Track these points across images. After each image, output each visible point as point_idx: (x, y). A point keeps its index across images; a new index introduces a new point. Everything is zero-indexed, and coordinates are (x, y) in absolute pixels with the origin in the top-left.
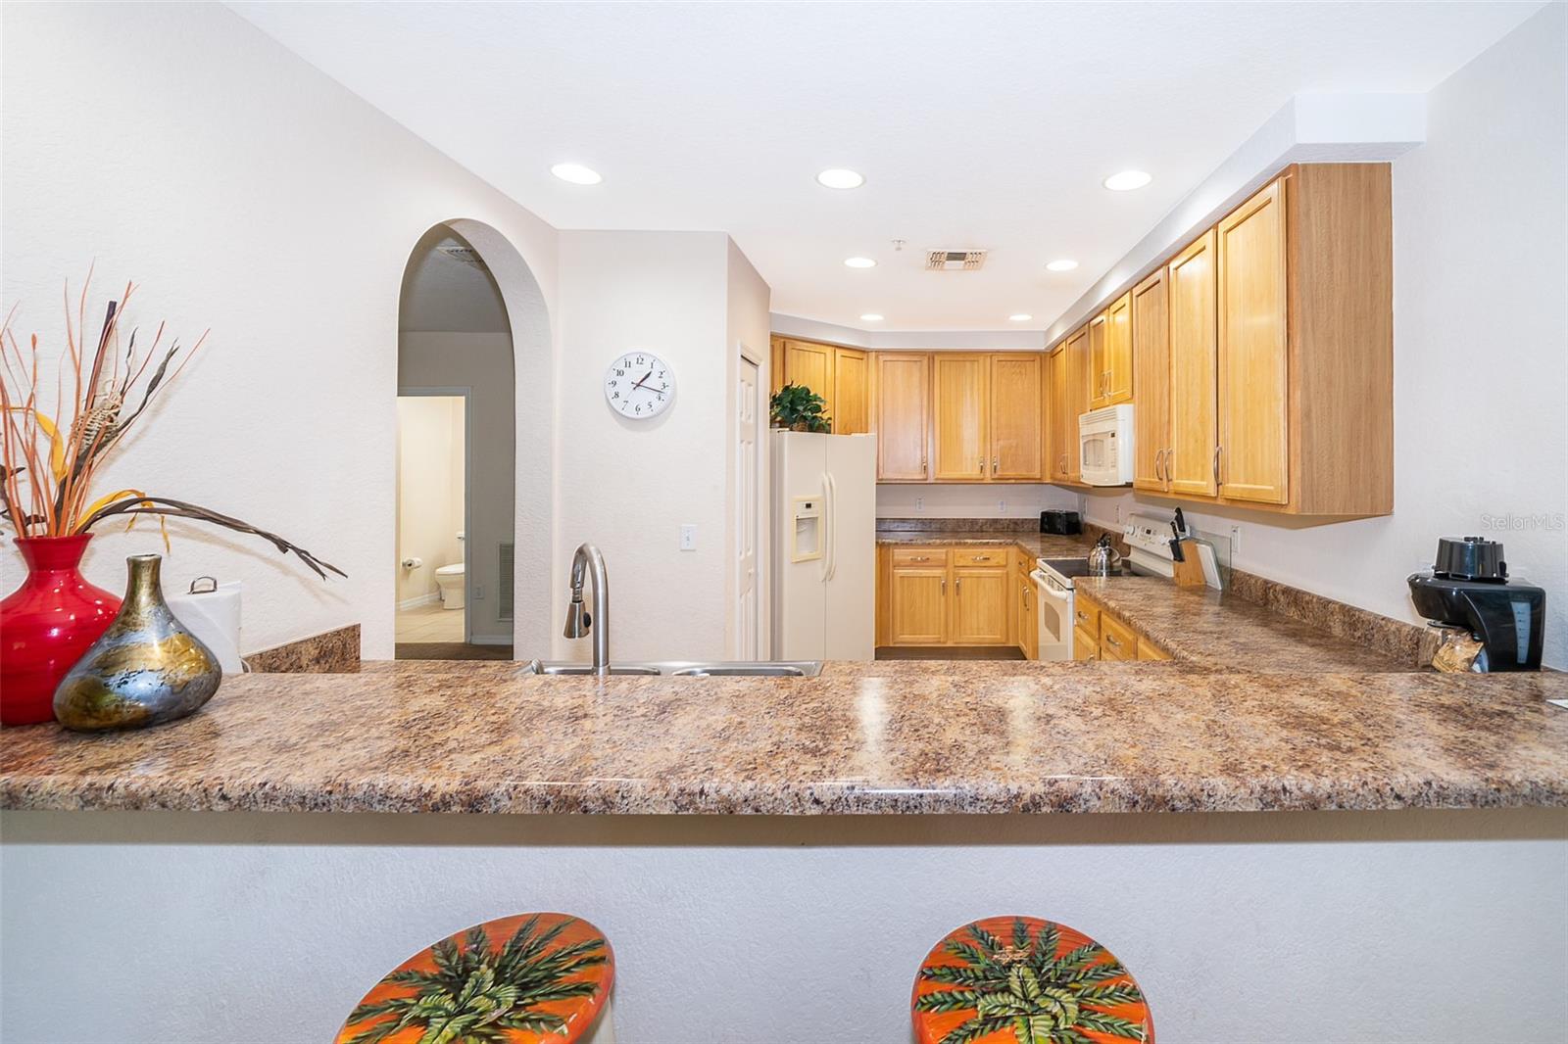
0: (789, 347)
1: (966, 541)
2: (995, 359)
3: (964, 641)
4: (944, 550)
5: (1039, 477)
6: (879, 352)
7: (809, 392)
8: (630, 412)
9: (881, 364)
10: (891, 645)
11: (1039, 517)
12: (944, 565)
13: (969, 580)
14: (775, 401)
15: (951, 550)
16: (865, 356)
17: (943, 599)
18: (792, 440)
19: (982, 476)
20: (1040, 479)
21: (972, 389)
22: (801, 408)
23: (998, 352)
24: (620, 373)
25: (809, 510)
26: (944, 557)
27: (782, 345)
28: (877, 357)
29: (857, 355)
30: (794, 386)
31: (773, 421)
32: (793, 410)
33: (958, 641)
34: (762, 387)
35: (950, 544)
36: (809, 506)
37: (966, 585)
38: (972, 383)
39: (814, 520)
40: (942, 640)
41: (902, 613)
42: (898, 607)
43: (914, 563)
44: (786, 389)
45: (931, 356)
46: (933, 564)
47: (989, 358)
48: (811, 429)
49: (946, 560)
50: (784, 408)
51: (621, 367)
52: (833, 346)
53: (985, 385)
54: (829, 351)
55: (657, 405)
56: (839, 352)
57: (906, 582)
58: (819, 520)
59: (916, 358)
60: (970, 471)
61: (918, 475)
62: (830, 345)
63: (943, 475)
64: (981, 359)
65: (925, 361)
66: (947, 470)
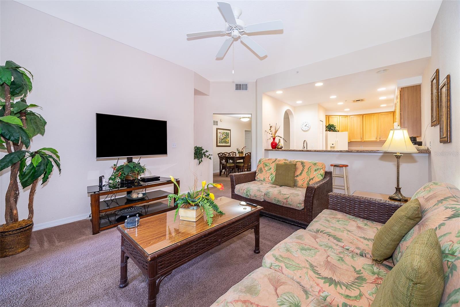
0: (330, 117)
2: (380, 114)
6: (350, 116)
7: (333, 125)
8: (304, 130)
9: (351, 118)
14: (327, 127)
16: (347, 117)
18: (330, 133)
19: (376, 140)
21: (374, 121)
22: (332, 128)
24: (303, 125)
27: (328, 117)
29: (346, 117)
30: (331, 124)
31: (326, 131)
32: (330, 128)
34: (324, 125)
36: (333, 144)
38: (374, 120)
44: (329, 124)
45: (363, 115)
48: (334, 131)
50: (328, 128)
51: (303, 124)
53: (377, 121)
54: (338, 117)
55: (308, 128)
56: (340, 117)
58: (335, 147)
59: (359, 116)
60: (374, 139)
61: (360, 140)
62: (338, 116)
63: (366, 140)
64: (376, 114)
65: (361, 116)
66: (367, 139)
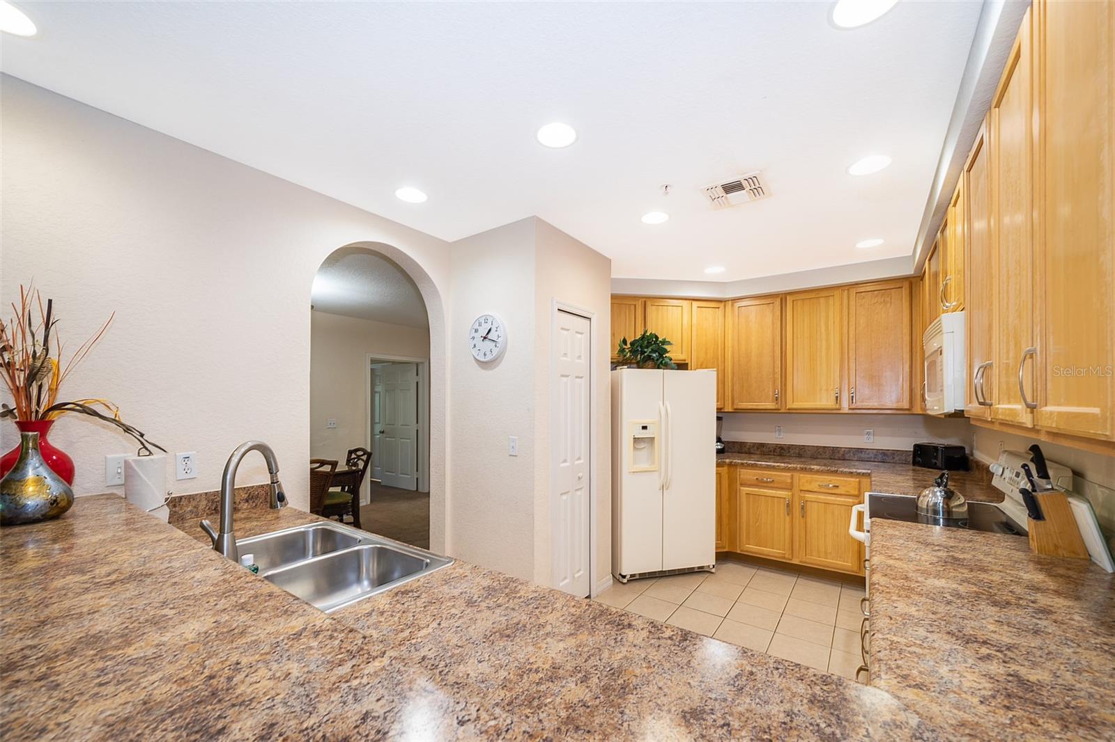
0: (649, 303)
1: (812, 467)
2: (853, 291)
3: (808, 561)
4: (789, 474)
5: (908, 407)
6: (734, 300)
7: (657, 338)
8: (481, 357)
9: (737, 310)
10: (738, 552)
11: (912, 450)
12: (790, 487)
13: (816, 504)
15: (796, 475)
16: (722, 305)
17: (788, 518)
20: (908, 410)
23: (857, 284)
24: (476, 331)
25: (644, 431)
26: (789, 481)
28: (732, 305)
29: (715, 304)
33: (804, 560)
35: (795, 469)
36: (644, 428)
37: (813, 510)
38: (827, 317)
39: (651, 440)
40: (787, 556)
41: (748, 525)
42: (744, 519)
43: (760, 483)
45: (782, 297)
46: (776, 485)
47: (846, 292)
49: (792, 483)
51: (476, 327)
52: (689, 300)
53: (841, 319)
54: (685, 303)
55: (495, 351)
56: (695, 304)
57: (751, 499)
58: (654, 439)
59: (769, 301)
60: (825, 401)
61: (770, 405)
62: (686, 299)
63: (795, 405)
64: (837, 293)
65: (778, 302)
66: (799, 400)
